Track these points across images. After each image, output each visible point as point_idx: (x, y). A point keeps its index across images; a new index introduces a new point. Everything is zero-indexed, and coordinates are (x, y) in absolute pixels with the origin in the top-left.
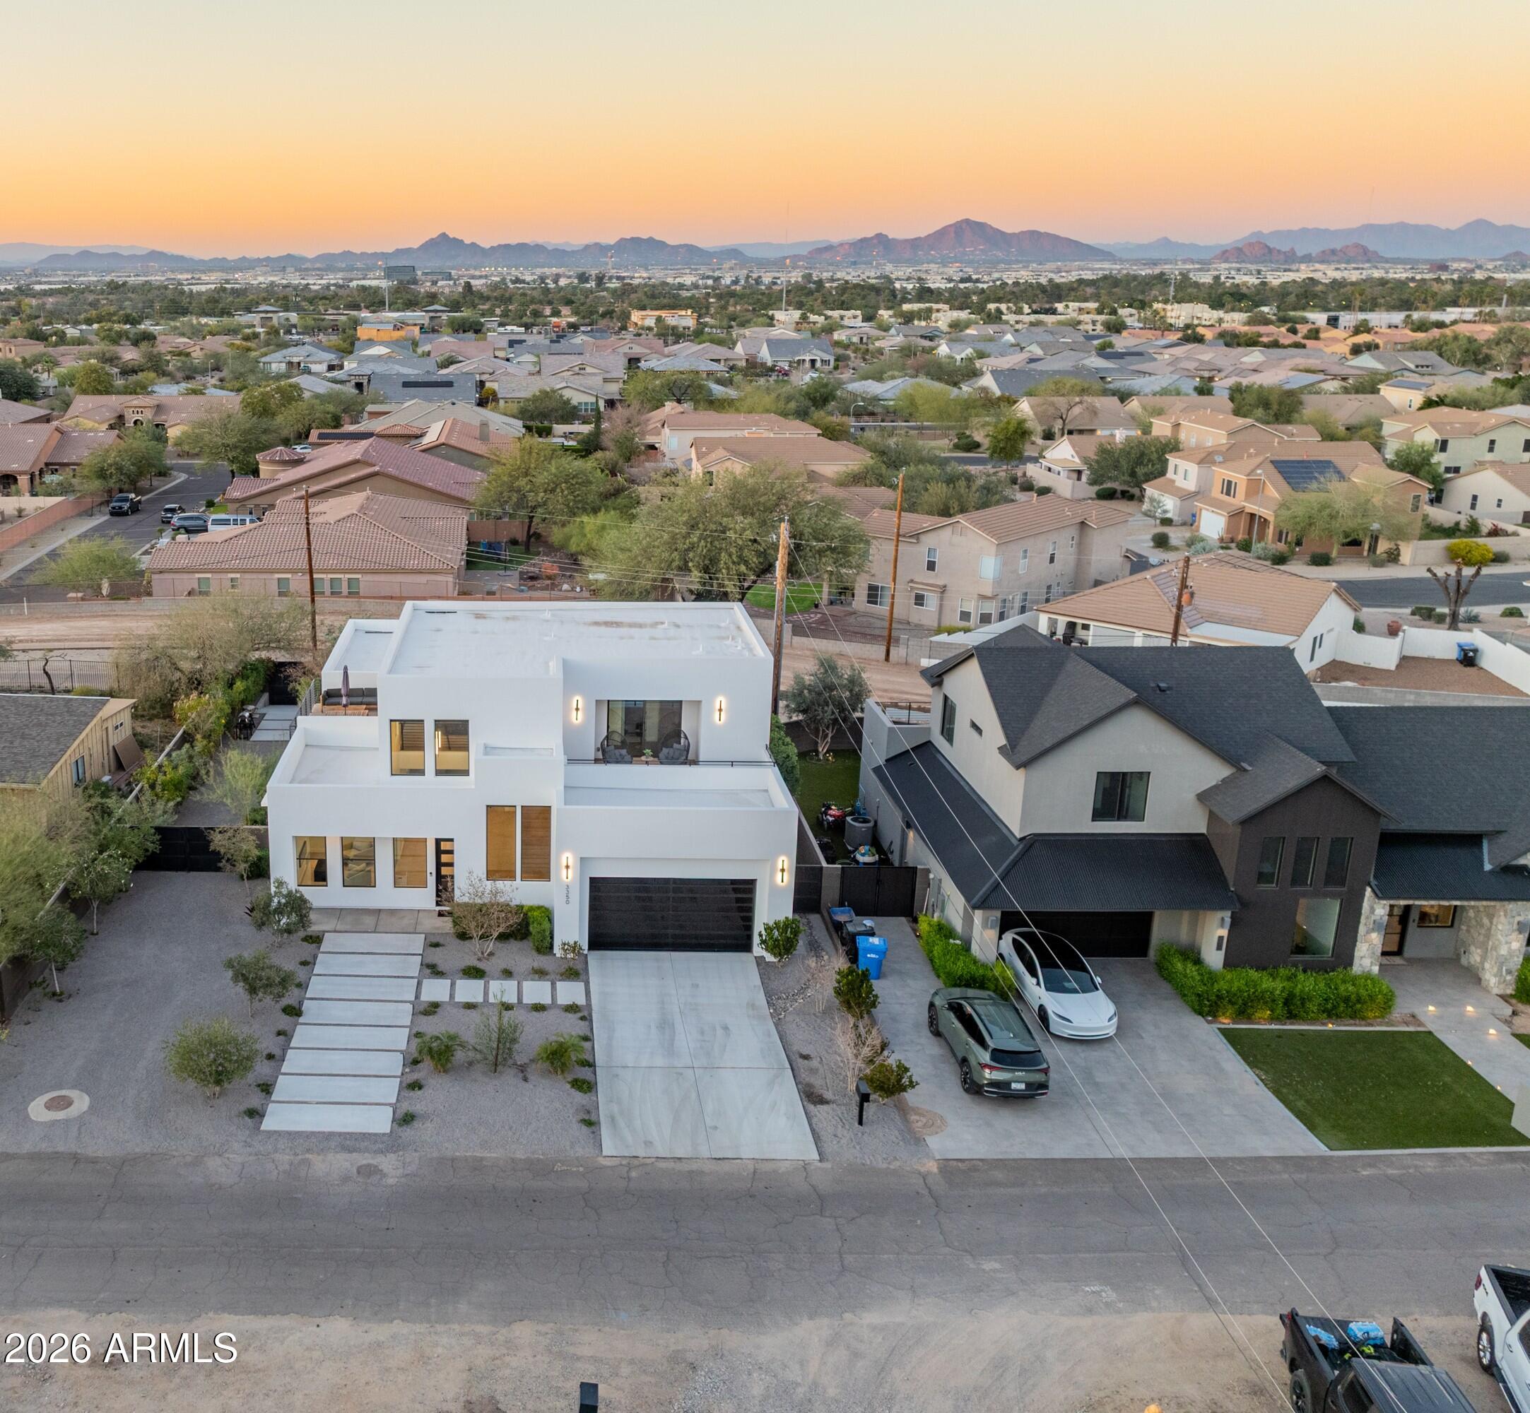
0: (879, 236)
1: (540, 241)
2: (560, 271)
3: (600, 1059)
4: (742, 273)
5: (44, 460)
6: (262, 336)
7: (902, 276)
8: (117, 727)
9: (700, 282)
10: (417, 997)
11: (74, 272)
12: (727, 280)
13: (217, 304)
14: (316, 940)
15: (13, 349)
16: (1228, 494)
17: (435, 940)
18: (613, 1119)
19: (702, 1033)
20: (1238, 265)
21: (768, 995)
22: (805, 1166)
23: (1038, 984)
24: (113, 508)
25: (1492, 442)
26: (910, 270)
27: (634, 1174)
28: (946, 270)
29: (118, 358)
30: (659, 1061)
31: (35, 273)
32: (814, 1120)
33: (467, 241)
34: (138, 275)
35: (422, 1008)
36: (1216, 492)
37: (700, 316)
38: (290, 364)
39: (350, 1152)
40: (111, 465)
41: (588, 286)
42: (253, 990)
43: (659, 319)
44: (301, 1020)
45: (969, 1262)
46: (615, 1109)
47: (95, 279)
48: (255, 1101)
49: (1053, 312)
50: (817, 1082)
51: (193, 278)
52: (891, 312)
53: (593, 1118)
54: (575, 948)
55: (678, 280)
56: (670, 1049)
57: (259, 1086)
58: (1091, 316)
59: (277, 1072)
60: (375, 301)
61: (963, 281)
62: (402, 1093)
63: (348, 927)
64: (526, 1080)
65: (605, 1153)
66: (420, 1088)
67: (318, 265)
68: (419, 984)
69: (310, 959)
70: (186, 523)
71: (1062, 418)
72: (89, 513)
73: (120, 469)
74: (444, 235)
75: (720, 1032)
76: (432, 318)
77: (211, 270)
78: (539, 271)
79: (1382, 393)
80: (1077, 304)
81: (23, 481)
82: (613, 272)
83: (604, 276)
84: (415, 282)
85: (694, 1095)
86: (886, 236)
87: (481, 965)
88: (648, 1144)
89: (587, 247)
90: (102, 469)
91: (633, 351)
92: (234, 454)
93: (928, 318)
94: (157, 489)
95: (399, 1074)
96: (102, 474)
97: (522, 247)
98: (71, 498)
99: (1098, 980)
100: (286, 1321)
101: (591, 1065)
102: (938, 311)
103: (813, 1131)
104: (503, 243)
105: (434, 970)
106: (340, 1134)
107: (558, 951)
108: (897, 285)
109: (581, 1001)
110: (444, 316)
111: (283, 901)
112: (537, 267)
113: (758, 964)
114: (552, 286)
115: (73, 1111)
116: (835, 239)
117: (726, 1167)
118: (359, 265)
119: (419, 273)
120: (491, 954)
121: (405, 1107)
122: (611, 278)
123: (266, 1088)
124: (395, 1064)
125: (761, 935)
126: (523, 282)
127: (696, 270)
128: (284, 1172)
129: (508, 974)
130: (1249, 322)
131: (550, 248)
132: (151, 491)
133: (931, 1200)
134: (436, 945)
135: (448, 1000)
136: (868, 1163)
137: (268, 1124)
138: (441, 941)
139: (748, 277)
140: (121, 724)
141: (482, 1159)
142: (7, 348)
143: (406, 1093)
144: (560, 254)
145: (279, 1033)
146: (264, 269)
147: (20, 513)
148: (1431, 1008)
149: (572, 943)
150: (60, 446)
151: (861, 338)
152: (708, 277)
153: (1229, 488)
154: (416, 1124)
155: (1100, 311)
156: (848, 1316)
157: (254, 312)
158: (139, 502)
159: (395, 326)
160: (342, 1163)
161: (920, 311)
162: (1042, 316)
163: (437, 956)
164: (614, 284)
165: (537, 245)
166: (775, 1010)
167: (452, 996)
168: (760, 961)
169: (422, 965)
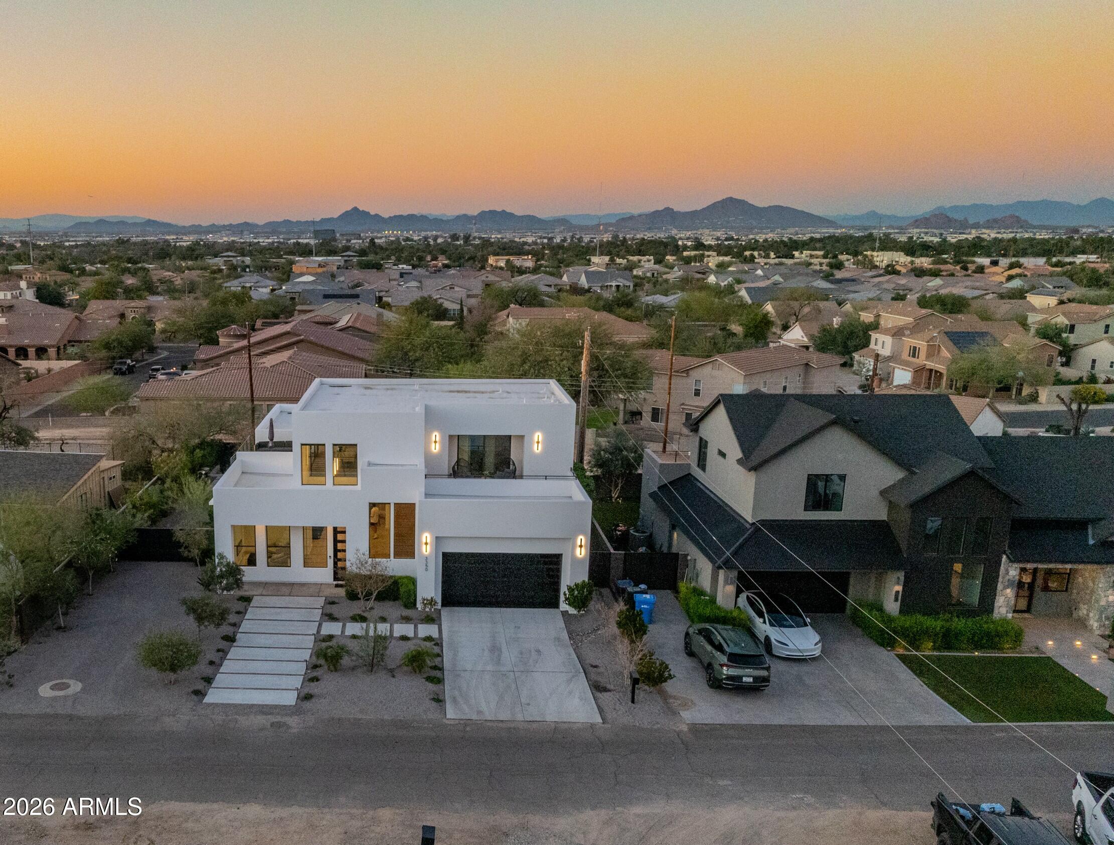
0: (667, 209)
1: (424, 213)
2: (439, 233)
3: (447, 664)
4: (569, 235)
5: (67, 338)
6: (225, 271)
7: (683, 237)
8: (111, 479)
9: (539, 241)
10: (318, 632)
11: (94, 234)
12: (558, 240)
13: (193, 253)
14: (247, 600)
15: (48, 277)
16: (914, 356)
17: (331, 600)
18: (454, 700)
19: (521, 653)
20: (926, 230)
21: (570, 633)
22: (592, 726)
23: (765, 622)
24: (116, 369)
25: (1107, 326)
26: (690, 233)
27: (468, 729)
28: (715, 233)
29: (122, 282)
30: (489, 667)
31: (66, 234)
32: (600, 701)
33: (372, 213)
34: (138, 237)
35: (321, 638)
36: (905, 356)
37: (538, 260)
38: (244, 287)
39: (266, 714)
40: (114, 341)
41: (458, 243)
42: (200, 619)
43: (508, 261)
44: (235, 644)
45: (708, 780)
46: (456, 693)
47: (108, 239)
48: (200, 686)
49: (793, 257)
50: (603, 681)
51: (178, 238)
52: (674, 258)
53: (441, 698)
54: (432, 602)
55: (522, 240)
56: (498, 662)
57: (202, 678)
58: (819, 260)
59: (217, 672)
60: (306, 251)
61: (727, 239)
62: (305, 684)
63: (270, 593)
64: (393, 676)
65: (447, 717)
66: (318, 680)
67: (266, 230)
68: (320, 625)
69: (242, 610)
71: (795, 315)
72: (99, 372)
73: (120, 343)
74: (355, 209)
75: (533, 653)
76: (346, 261)
77: (190, 233)
78: (423, 234)
79: (1028, 299)
80: (809, 252)
81: (52, 352)
82: (476, 234)
83: (470, 236)
84: (335, 240)
85: (514, 686)
86: (673, 210)
87: (365, 614)
88: (480, 712)
89: (458, 217)
90: (108, 343)
91: (489, 279)
92: (201, 331)
93: (701, 261)
94: (147, 360)
95: (303, 673)
96: (107, 346)
97: (411, 217)
98: (85, 362)
99: (808, 620)
100: (215, 806)
101: (441, 669)
102: (709, 256)
103: (599, 707)
104: (397, 214)
105: (331, 618)
106: (259, 705)
107: (419, 606)
108: (680, 243)
109: (435, 635)
110: (355, 259)
111: (224, 569)
112: (422, 231)
113: (563, 615)
114: (432, 243)
115: (70, 691)
116: (636, 212)
117: (535, 725)
119: (338, 235)
120: (372, 608)
121: (306, 691)
122: (475, 238)
123: (209, 680)
124: (301, 668)
125: (565, 594)
126: (412, 240)
127: (535, 233)
128: (218, 725)
129: (383, 620)
130: (934, 263)
131: (431, 218)
133: (682, 746)
134: (333, 603)
135: (340, 633)
136: (638, 724)
137: (207, 700)
138: (337, 601)
139: (573, 237)
140: (114, 477)
141: (360, 720)
143: (307, 683)
144: (437, 222)
145: (219, 651)
146: (228, 232)
147: (49, 372)
148: (1050, 643)
149: (429, 598)
151: (653, 274)
152: (545, 238)
153: (914, 352)
154: (313, 700)
155: (825, 257)
156: (619, 809)
157: (219, 257)
158: (134, 366)
159: (319, 265)
160: (260, 720)
161: (695, 256)
162: (784, 260)
163: (334, 610)
164: (477, 242)
165: (422, 216)
166: (574, 642)
167: (343, 632)
168: (565, 614)
169: (322, 614)
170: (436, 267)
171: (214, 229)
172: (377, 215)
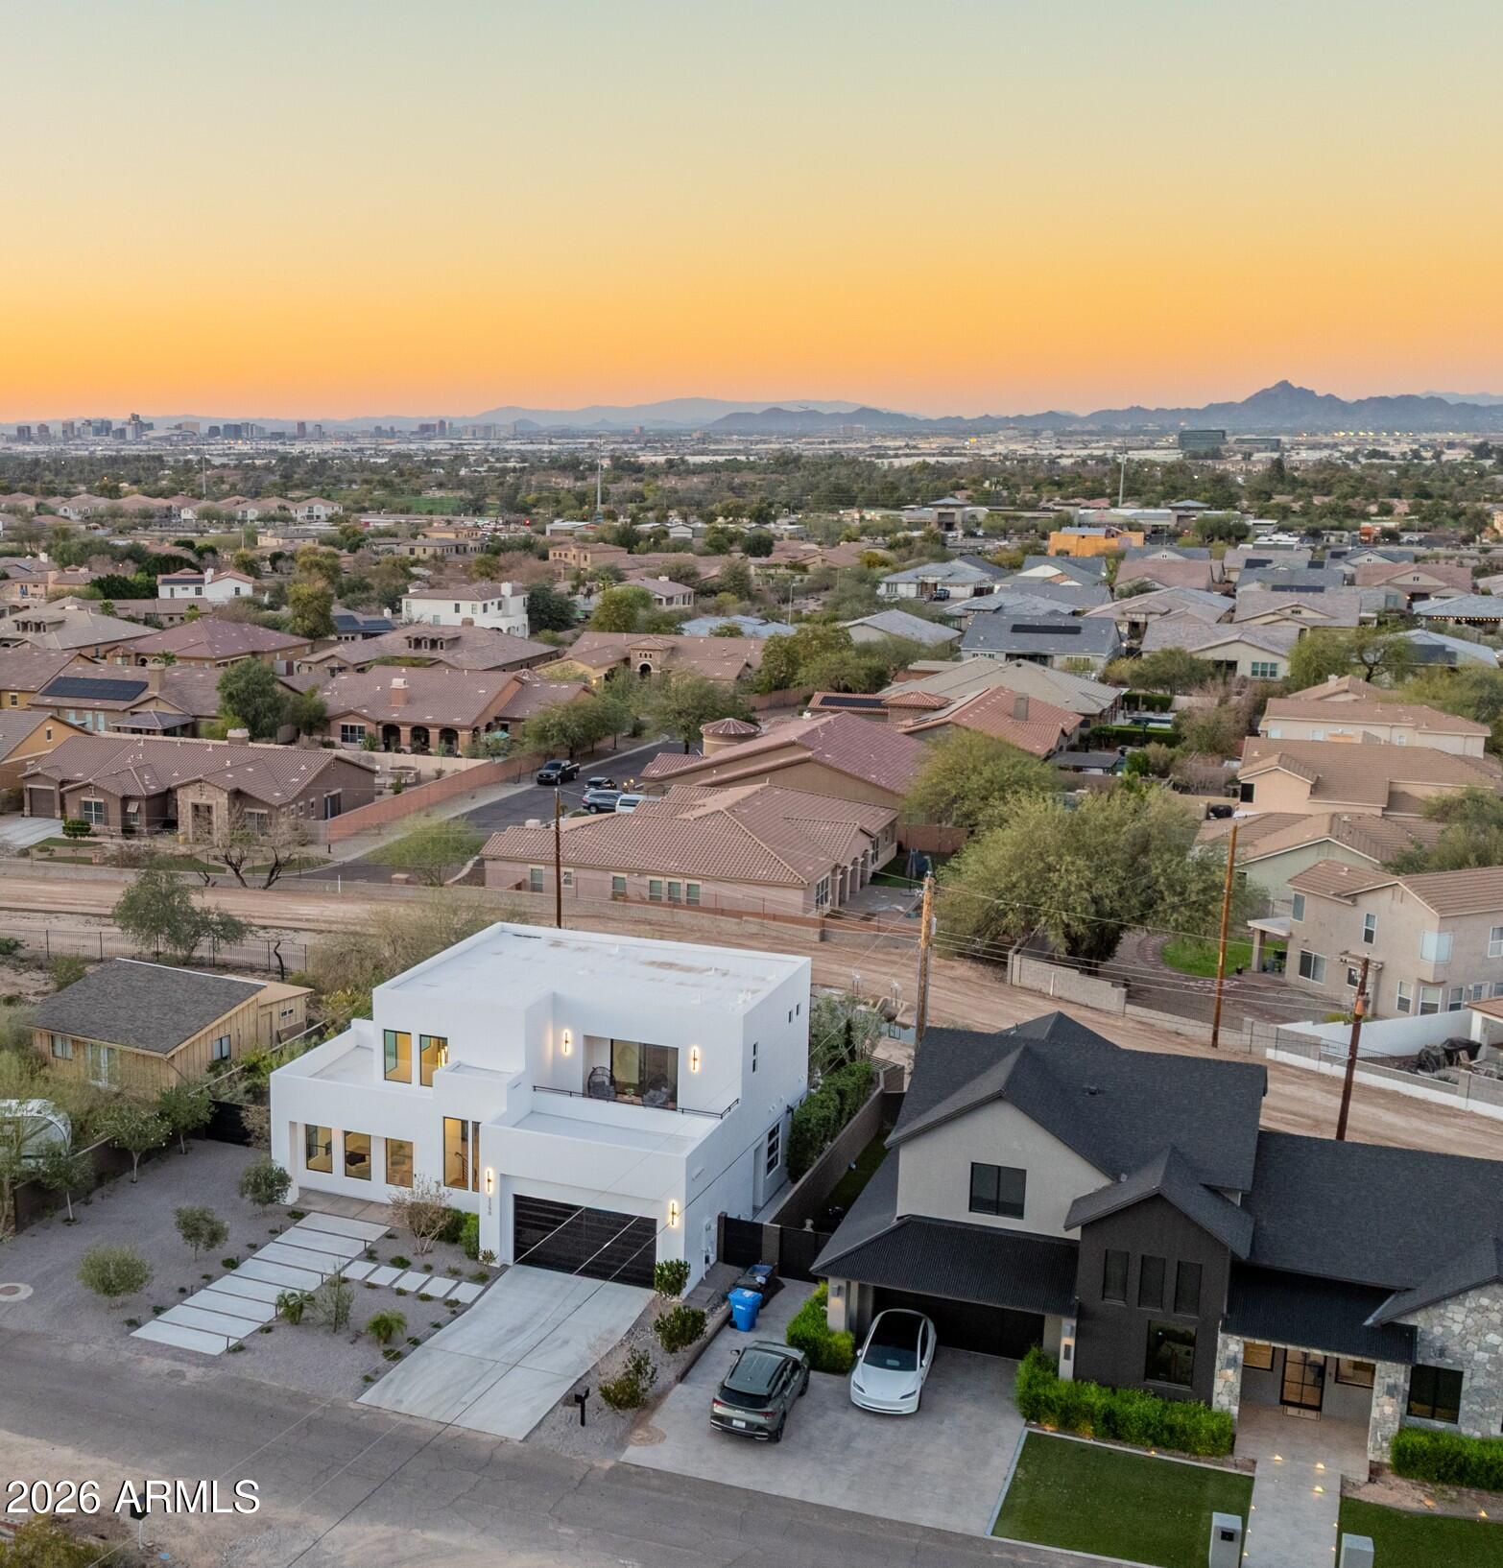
5: (494, 713)
11: (754, 437)
15: (589, 556)
24: (541, 776)
29: (696, 574)
33: (1322, 393)
34: (834, 442)
38: (923, 585)
51: (907, 446)
67: (1091, 427)
70: (598, 801)
72: (517, 780)
74: (1284, 386)
76: (1179, 517)
77: (935, 434)
81: (464, 736)
94: (622, 752)
96: (543, 735)
97: (1407, 403)
98: (498, 760)
104: (1376, 395)
110: (1197, 516)
118: (1151, 426)
119: (1232, 440)
131: (1451, 403)
132: (612, 754)
142: (582, 555)
146: (1011, 433)
147: (440, 773)
150: (515, 700)
157: (931, 506)
158: (576, 770)
159: (1108, 531)
165: (1432, 399)
170: (1368, 534)
171: (986, 426)
172: (1330, 398)
